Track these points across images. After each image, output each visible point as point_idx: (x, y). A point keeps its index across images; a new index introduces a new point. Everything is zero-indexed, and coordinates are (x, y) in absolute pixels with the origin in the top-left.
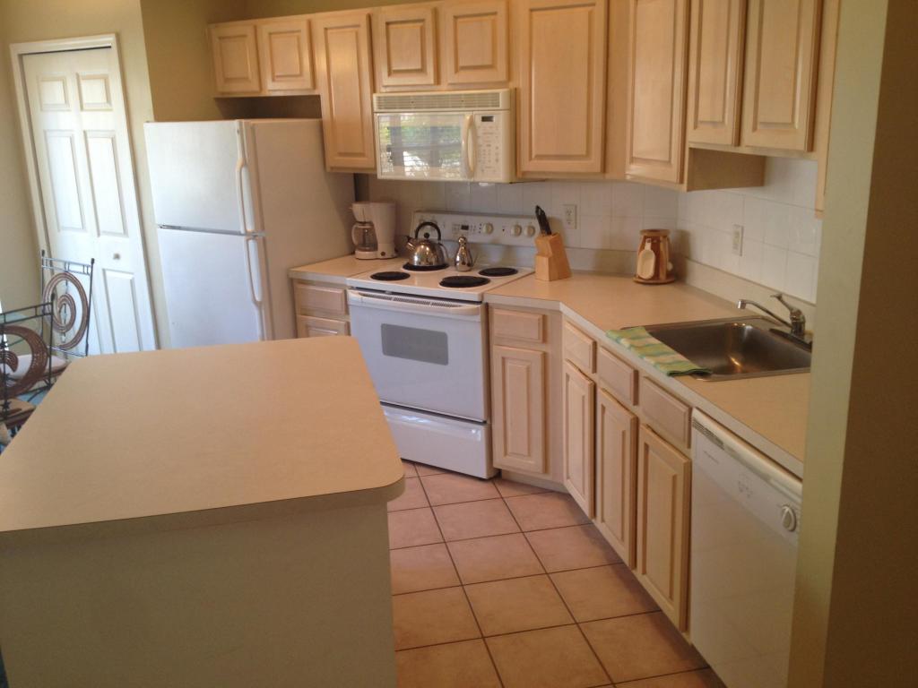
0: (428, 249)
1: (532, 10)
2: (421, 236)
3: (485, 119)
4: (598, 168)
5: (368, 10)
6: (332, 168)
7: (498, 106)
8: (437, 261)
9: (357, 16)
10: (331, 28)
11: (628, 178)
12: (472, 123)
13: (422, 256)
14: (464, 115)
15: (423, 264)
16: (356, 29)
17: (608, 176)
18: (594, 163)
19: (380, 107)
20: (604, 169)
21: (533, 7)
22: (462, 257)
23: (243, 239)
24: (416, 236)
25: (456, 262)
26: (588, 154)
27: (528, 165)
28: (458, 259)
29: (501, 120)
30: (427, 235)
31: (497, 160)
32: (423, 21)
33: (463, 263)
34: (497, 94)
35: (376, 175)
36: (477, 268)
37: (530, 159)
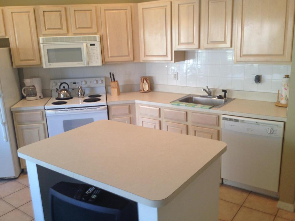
0: (65, 92)
1: (105, 10)
2: (62, 87)
3: (91, 45)
4: (132, 59)
5: (33, 7)
6: (16, 66)
7: (96, 40)
8: (70, 96)
9: (30, 8)
10: (14, 12)
11: (141, 61)
12: (87, 46)
13: (64, 94)
14: (83, 44)
15: (65, 97)
16: (28, 13)
17: (135, 61)
18: (131, 57)
19: (43, 42)
20: (134, 59)
21: (105, 9)
22: (81, 93)
24: (60, 88)
25: (78, 95)
26: (128, 56)
27: (107, 60)
28: (79, 94)
29: (98, 45)
30: (64, 87)
31: (98, 58)
32: (60, 11)
33: (82, 95)
34: (96, 37)
35: (43, 67)
36: (86, 96)
37: (108, 57)
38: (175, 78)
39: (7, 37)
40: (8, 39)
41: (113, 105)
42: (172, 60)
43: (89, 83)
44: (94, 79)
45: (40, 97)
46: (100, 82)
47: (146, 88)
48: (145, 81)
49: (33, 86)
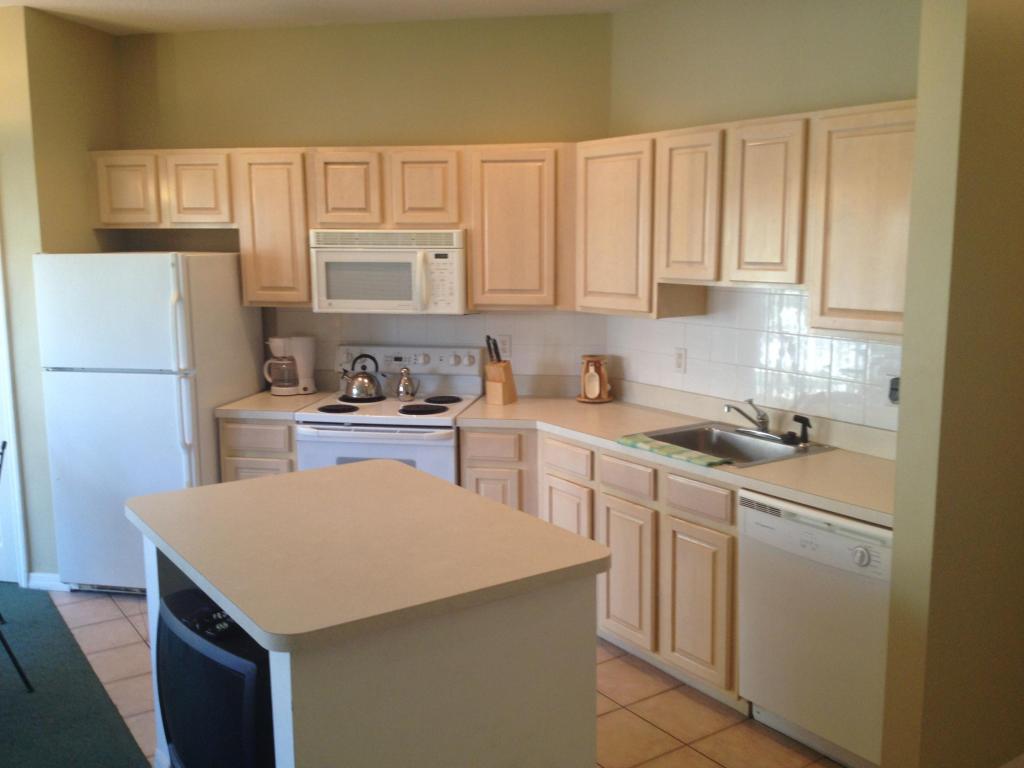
0: (366, 381)
1: (483, 162)
2: (358, 368)
3: (438, 256)
4: (550, 300)
5: (302, 150)
6: (251, 302)
7: (452, 245)
8: (376, 393)
9: (293, 154)
10: (256, 164)
11: (578, 309)
12: (425, 260)
13: (362, 388)
14: (415, 253)
15: (363, 396)
16: (288, 166)
17: (559, 308)
18: (547, 296)
19: (318, 242)
20: (556, 301)
21: (484, 158)
22: (405, 388)
23: (174, 378)
24: (353, 369)
25: (398, 393)
26: (540, 290)
27: (480, 298)
28: (401, 389)
29: (455, 257)
30: (364, 368)
31: (451, 294)
32: (367, 163)
33: (407, 393)
34: (451, 234)
35: (311, 309)
36: (421, 398)
37: (483, 292)
38: (679, 366)
39: (234, 226)
40: (236, 232)
41: (473, 430)
42: (650, 310)
43: (434, 363)
44: (450, 352)
45: (305, 389)
46: (465, 361)
47: (594, 390)
48: (592, 369)
49: (292, 359)
